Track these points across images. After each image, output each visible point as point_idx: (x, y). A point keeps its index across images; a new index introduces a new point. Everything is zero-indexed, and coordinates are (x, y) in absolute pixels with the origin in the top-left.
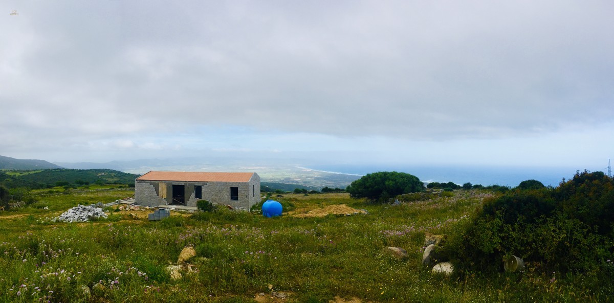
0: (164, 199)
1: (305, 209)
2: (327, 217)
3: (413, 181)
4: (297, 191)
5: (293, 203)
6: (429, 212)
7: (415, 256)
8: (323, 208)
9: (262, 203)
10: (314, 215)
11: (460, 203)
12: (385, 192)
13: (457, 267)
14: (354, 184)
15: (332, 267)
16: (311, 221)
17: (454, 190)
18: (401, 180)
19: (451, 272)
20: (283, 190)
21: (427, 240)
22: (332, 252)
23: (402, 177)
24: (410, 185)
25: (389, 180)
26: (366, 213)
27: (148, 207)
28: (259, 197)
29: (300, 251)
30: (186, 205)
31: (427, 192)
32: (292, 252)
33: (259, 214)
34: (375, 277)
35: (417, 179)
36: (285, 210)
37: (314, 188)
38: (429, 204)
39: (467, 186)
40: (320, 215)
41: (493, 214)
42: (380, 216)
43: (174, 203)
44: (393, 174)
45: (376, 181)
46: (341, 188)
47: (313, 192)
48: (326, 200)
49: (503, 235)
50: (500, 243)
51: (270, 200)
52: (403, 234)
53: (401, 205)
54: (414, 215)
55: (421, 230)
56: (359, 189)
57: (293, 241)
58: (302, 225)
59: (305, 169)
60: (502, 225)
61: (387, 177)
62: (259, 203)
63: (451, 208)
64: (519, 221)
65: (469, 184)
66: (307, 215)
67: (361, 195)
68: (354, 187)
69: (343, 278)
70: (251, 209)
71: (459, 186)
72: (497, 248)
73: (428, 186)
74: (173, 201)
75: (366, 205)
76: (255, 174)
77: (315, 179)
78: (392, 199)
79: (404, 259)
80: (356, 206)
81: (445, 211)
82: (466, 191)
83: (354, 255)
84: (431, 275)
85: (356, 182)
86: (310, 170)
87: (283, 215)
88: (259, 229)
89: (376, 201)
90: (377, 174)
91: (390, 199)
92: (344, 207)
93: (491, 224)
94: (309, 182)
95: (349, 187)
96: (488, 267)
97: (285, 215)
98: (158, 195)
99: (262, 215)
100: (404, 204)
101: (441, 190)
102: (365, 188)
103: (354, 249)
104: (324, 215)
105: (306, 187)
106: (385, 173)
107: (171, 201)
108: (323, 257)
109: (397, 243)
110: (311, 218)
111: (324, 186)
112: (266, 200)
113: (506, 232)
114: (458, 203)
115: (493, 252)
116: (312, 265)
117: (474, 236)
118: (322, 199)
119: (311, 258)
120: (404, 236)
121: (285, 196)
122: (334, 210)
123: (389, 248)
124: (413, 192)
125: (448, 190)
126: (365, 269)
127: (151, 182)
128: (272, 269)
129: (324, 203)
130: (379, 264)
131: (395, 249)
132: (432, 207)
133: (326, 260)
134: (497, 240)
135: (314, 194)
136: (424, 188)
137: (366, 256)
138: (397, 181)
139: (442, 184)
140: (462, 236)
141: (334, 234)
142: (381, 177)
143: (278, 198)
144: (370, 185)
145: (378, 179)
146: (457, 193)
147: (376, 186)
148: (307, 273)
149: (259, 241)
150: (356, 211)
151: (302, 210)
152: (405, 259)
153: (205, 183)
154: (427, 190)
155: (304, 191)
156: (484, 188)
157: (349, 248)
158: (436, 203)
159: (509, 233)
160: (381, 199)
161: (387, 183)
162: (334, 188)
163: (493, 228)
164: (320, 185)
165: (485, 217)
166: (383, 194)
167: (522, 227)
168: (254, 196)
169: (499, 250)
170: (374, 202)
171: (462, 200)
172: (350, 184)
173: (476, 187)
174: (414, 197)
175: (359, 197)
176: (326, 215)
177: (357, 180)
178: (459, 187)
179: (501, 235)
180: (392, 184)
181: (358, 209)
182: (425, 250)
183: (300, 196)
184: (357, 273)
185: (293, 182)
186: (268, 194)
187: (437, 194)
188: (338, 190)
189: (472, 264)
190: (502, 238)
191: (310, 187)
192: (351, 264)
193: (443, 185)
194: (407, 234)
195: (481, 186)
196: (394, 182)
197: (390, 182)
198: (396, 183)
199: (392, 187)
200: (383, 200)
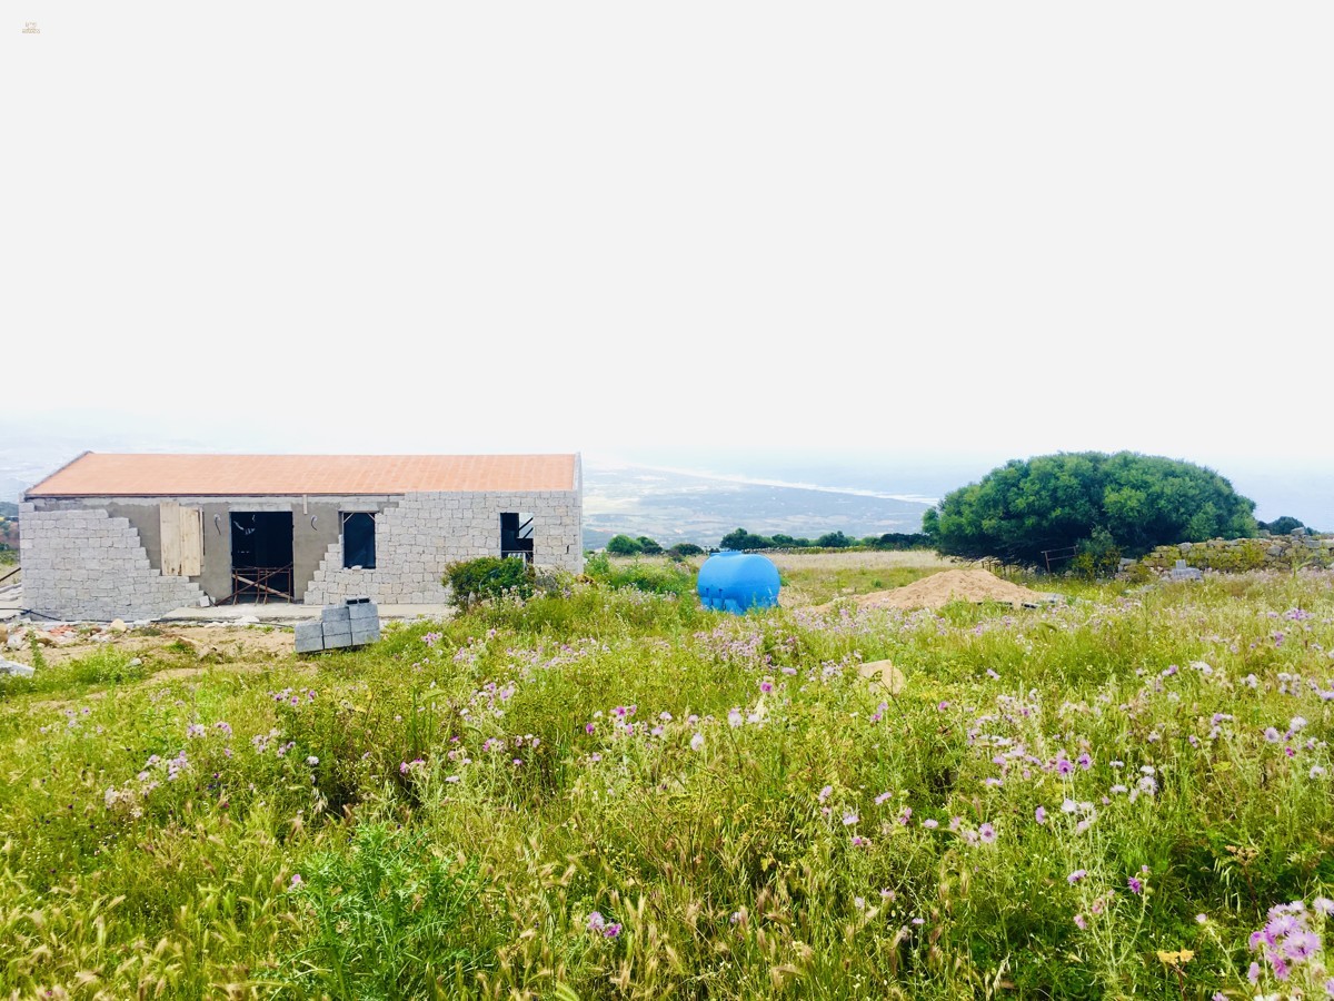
0: (192, 579)
12: (1102, 535)
14: (952, 502)
18: (1170, 487)
23: (1173, 475)
24: (1211, 509)
25: (1119, 483)
27: (119, 624)
30: (301, 601)
43: (241, 594)
45: (1055, 490)
56: (985, 523)
61: (1107, 475)
68: (961, 514)
74: (237, 585)
78: (1132, 561)
85: (962, 492)
91: (1124, 561)
98: (155, 563)
102: (1008, 515)
107: (225, 589)
124: (1227, 539)
127: (111, 503)
138: (1156, 489)
142: (1076, 473)
144: (1029, 505)
145: (1065, 479)
147: (1058, 511)
153: (391, 499)
160: (1084, 560)
161: (1111, 497)
166: (1093, 541)
174: (1234, 558)
180: (1133, 503)
196: (1142, 495)
197: (1126, 491)
198: (1153, 500)
199: (1136, 514)
200: (1096, 565)
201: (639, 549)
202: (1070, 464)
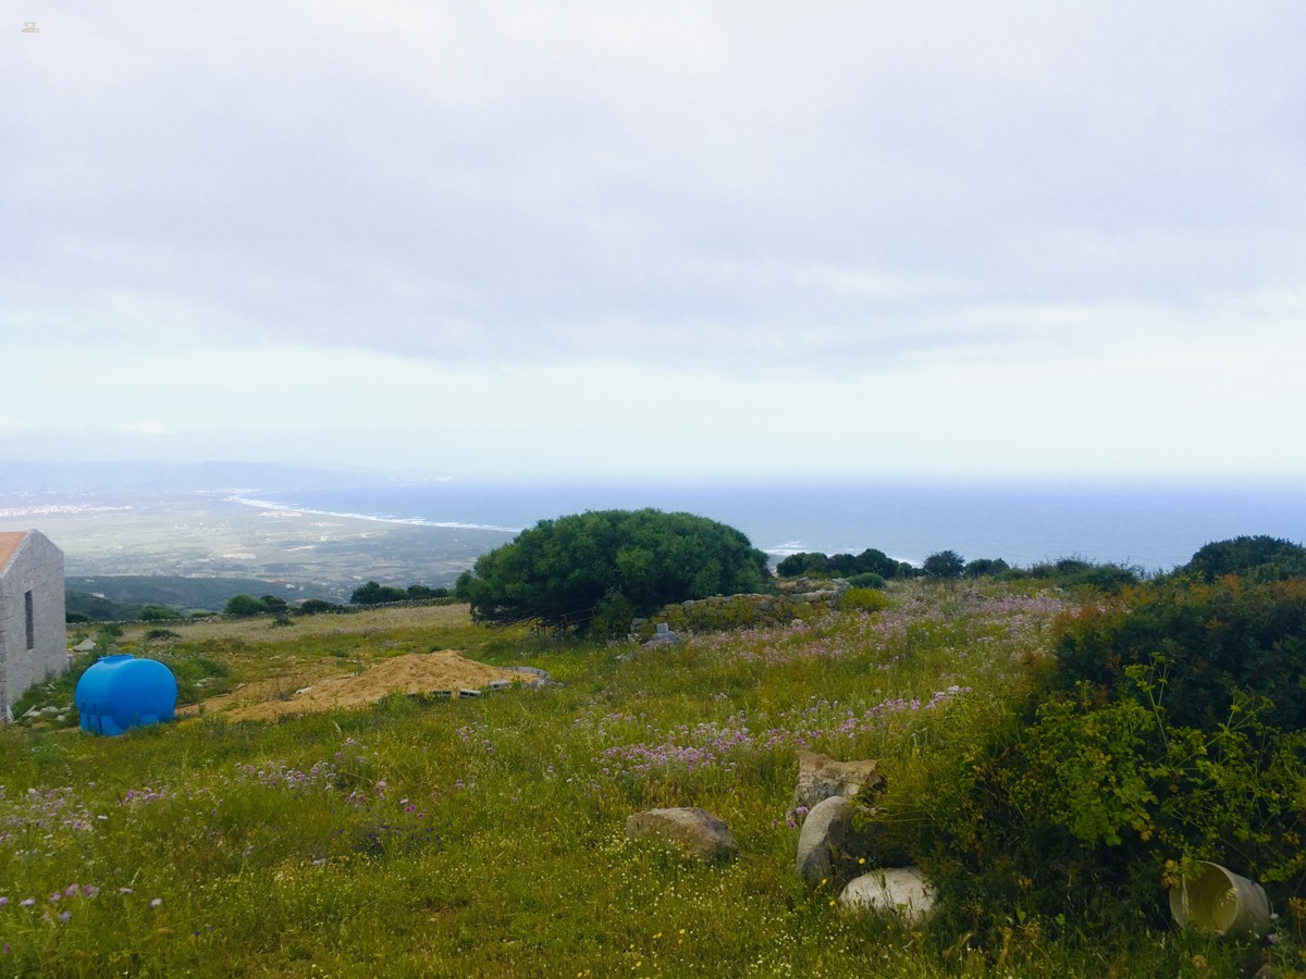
1: (282, 680)
2: (383, 707)
3: (726, 548)
4: (241, 608)
5: (227, 660)
6: (796, 673)
7: (762, 844)
8: (361, 670)
9: (74, 675)
10: (323, 703)
11: (921, 637)
12: (614, 595)
13: (949, 889)
14: (485, 566)
15: (418, 906)
16: (314, 729)
17: (890, 584)
18: (675, 545)
19: (927, 909)
20: (176, 607)
21: (805, 783)
22: (412, 847)
23: (682, 533)
24: (715, 565)
25: (631, 542)
26: (541, 682)
28: (58, 647)
29: (269, 858)
31: (781, 591)
32: (234, 868)
33: (61, 725)
34: (601, 926)
35: (742, 539)
36: (188, 696)
37: (318, 589)
38: (796, 641)
39: (943, 567)
40: (347, 702)
41: (1106, 679)
42: (600, 689)
44: (647, 518)
45: (576, 550)
46: (431, 586)
47: (315, 607)
48: (373, 638)
49: (1163, 771)
50: (1149, 806)
51: (115, 658)
52: (705, 758)
53: (680, 646)
54: (739, 684)
55: (774, 741)
56: (509, 587)
57: (232, 823)
58: (274, 749)
59: (276, 510)
60: (1157, 728)
61: (624, 533)
62: (58, 677)
63: (886, 657)
64: (1242, 715)
65: (948, 555)
66: (292, 706)
67: (517, 609)
68: (487, 577)
69: (467, 944)
70: (20, 709)
71: (906, 567)
72: (1137, 825)
73: (780, 567)
75: (538, 648)
76: (38, 540)
77: (318, 551)
78: (643, 621)
79: (718, 856)
80: (497, 653)
81: (862, 667)
82: (941, 588)
83: (506, 849)
84: (837, 919)
85: (494, 554)
86: (297, 513)
87: (178, 719)
88: (63, 794)
89: (577, 632)
90: (577, 523)
91: (636, 621)
92: (451, 661)
93: (1104, 720)
94: (293, 566)
95: (465, 580)
96: (1096, 900)
97: (188, 717)
99: (75, 730)
100: (694, 641)
101: (838, 584)
102: (532, 579)
103: (509, 826)
104: (369, 699)
105: (279, 586)
106: (615, 518)
108: (376, 870)
109: (687, 792)
110: (309, 716)
111: (360, 579)
112: (95, 657)
113: (1176, 761)
114: (915, 638)
115: (1118, 841)
116: (327, 910)
117: (1023, 765)
118: (353, 636)
119: (321, 878)
120: (710, 765)
121: (189, 633)
122: (407, 675)
123: (656, 811)
124: (726, 595)
125: (867, 583)
126: (558, 899)
128: (135, 957)
129: (366, 652)
130: (617, 877)
131: (681, 815)
132: (809, 653)
133: (388, 881)
134: (1133, 790)
135: (319, 616)
136: (766, 573)
137: (556, 851)
138: (663, 548)
139: (837, 557)
140: (969, 766)
141: (416, 774)
142: (594, 533)
143: (155, 642)
144: (551, 567)
145: (584, 540)
146: (902, 594)
147: (577, 572)
148: (304, 942)
149: (66, 843)
150: (501, 677)
151: (267, 686)
152: (722, 856)
154: (783, 585)
155: (274, 607)
156: (1018, 575)
157: (482, 822)
158: (820, 635)
159: (1191, 764)
160: (600, 622)
161: (622, 557)
162: (404, 586)
163: (1113, 737)
164: (340, 578)
165: (1069, 690)
166: (609, 601)
167: (1256, 746)
168: (30, 645)
169: (1145, 836)
170: (567, 637)
171: (931, 625)
172: (469, 564)
173: (982, 567)
174: (730, 615)
175: (506, 619)
176: (376, 699)
177: (497, 546)
178: (907, 572)
179: (1153, 773)
180: (641, 563)
181: (508, 666)
182: (808, 821)
183: (256, 630)
184: (526, 918)
185: (222, 566)
186: (107, 628)
187: (823, 598)
188: (419, 595)
189: (1024, 882)
190: (1157, 786)
191: (298, 585)
192: (498, 886)
193: (844, 565)
194: (719, 758)
195: (1000, 564)
196: (649, 554)
197: (636, 551)
198: (660, 558)
199: (644, 574)
200: (610, 627)
201: (261, 608)
202: (589, 525)
